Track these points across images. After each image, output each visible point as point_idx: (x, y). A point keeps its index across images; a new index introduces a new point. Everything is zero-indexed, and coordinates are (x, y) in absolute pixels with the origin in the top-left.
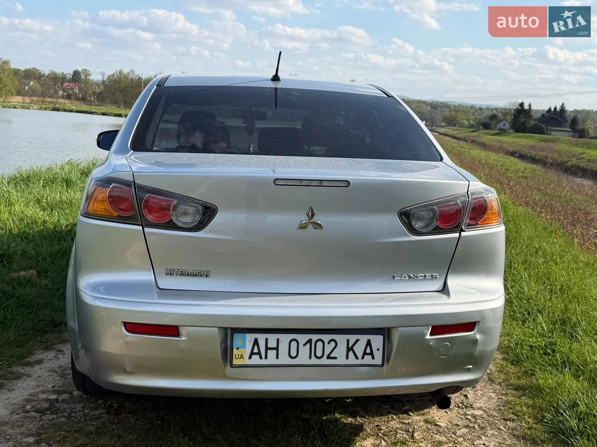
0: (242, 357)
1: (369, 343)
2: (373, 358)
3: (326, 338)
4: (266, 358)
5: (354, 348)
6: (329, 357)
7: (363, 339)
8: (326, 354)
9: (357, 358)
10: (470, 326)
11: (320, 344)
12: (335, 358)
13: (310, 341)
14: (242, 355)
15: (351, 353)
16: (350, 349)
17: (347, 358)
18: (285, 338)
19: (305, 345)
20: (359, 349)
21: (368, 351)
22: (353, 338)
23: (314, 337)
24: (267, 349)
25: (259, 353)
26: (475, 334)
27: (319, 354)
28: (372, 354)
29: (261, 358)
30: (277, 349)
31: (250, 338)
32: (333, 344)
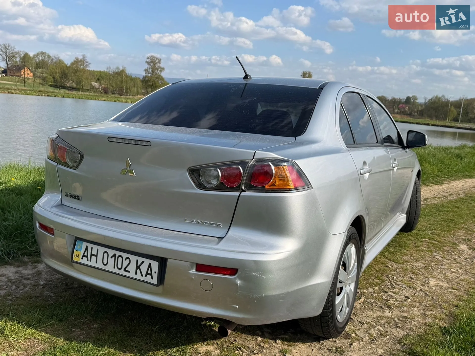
0: (78, 256)
1: (150, 266)
2: (152, 278)
3: (125, 255)
4: (90, 261)
5: (141, 267)
6: (125, 270)
7: (147, 262)
8: (124, 267)
9: (142, 276)
10: (233, 271)
11: (120, 259)
12: (129, 272)
13: (115, 255)
14: (78, 255)
15: (138, 270)
16: (138, 267)
17: (136, 274)
18: (102, 250)
19: (112, 257)
20: (144, 268)
21: (149, 272)
22: (141, 260)
23: (118, 253)
24: (92, 255)
25: (87, 257)
26: (235, 278)
27: (120, 266)
28: (151, 274)
29: (88, 260)
30: (96, 256)
31: (84, 244)
32: (128, 260)
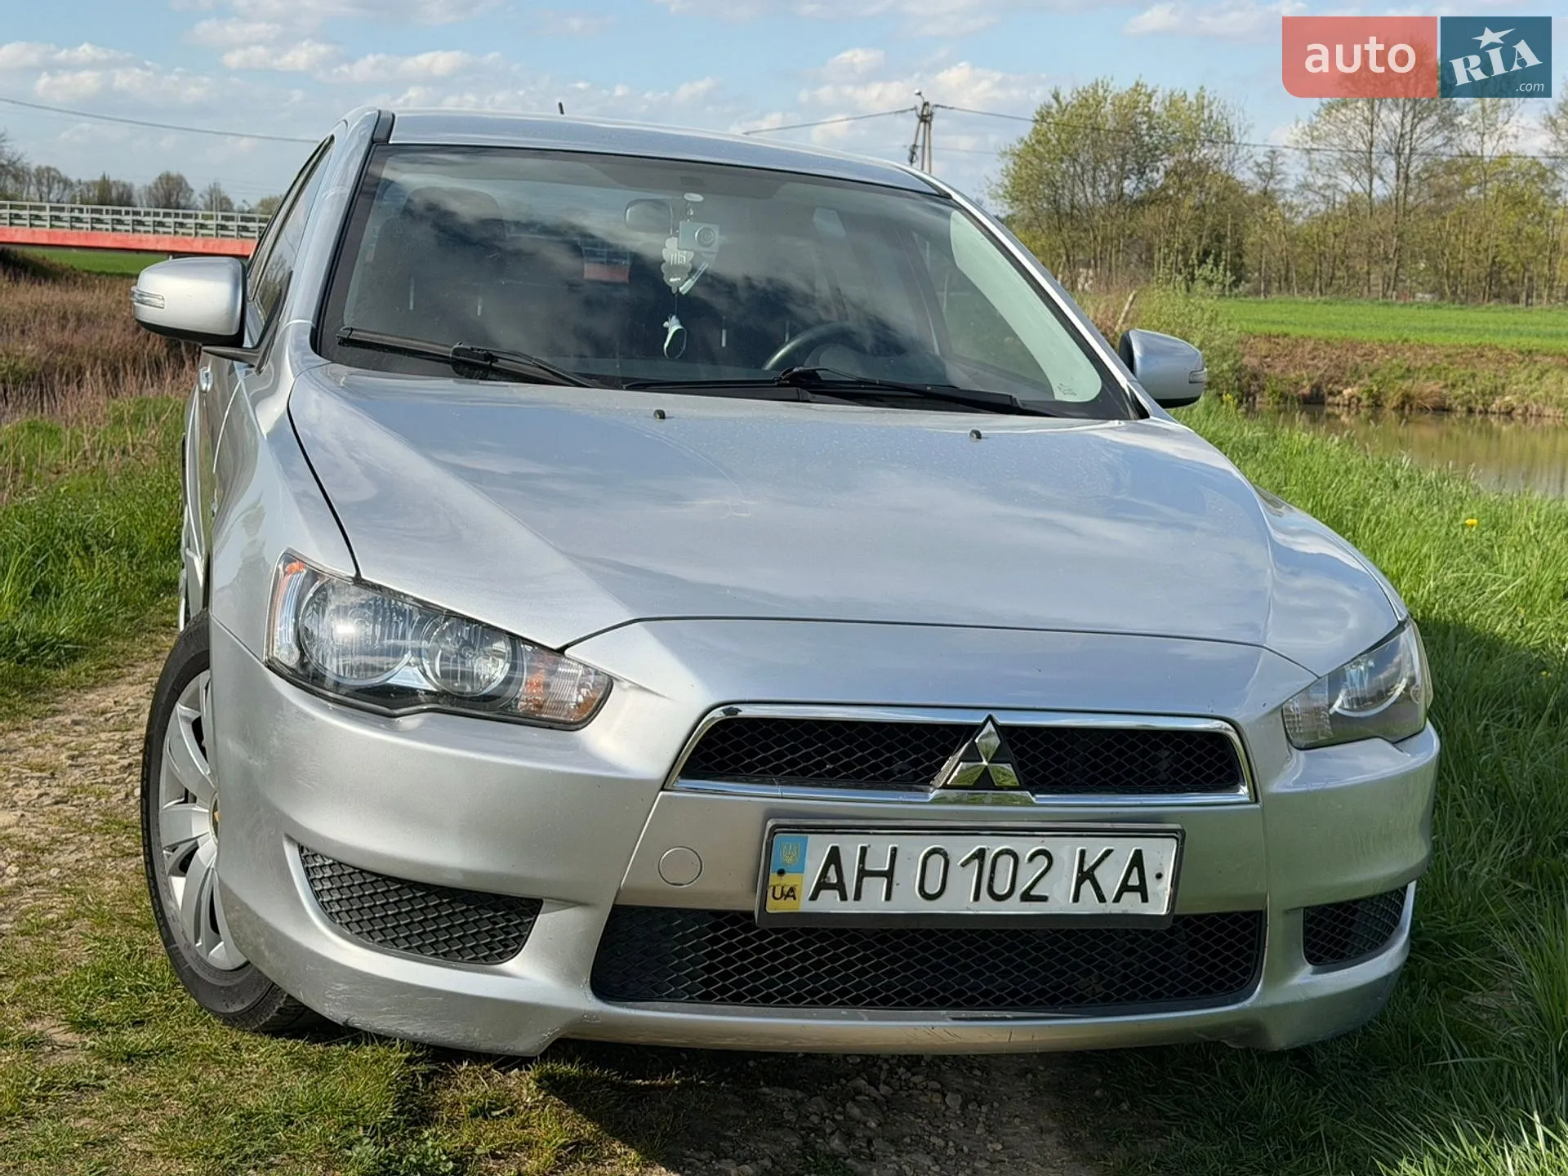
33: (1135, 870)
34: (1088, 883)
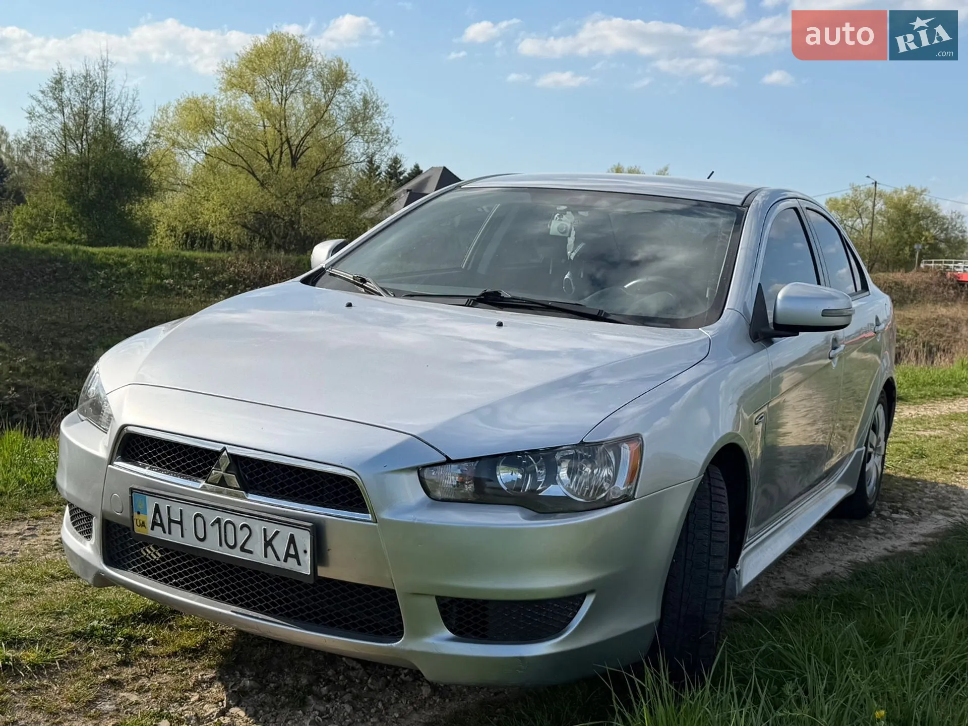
33: (292, 545)
34: (270, 547)
